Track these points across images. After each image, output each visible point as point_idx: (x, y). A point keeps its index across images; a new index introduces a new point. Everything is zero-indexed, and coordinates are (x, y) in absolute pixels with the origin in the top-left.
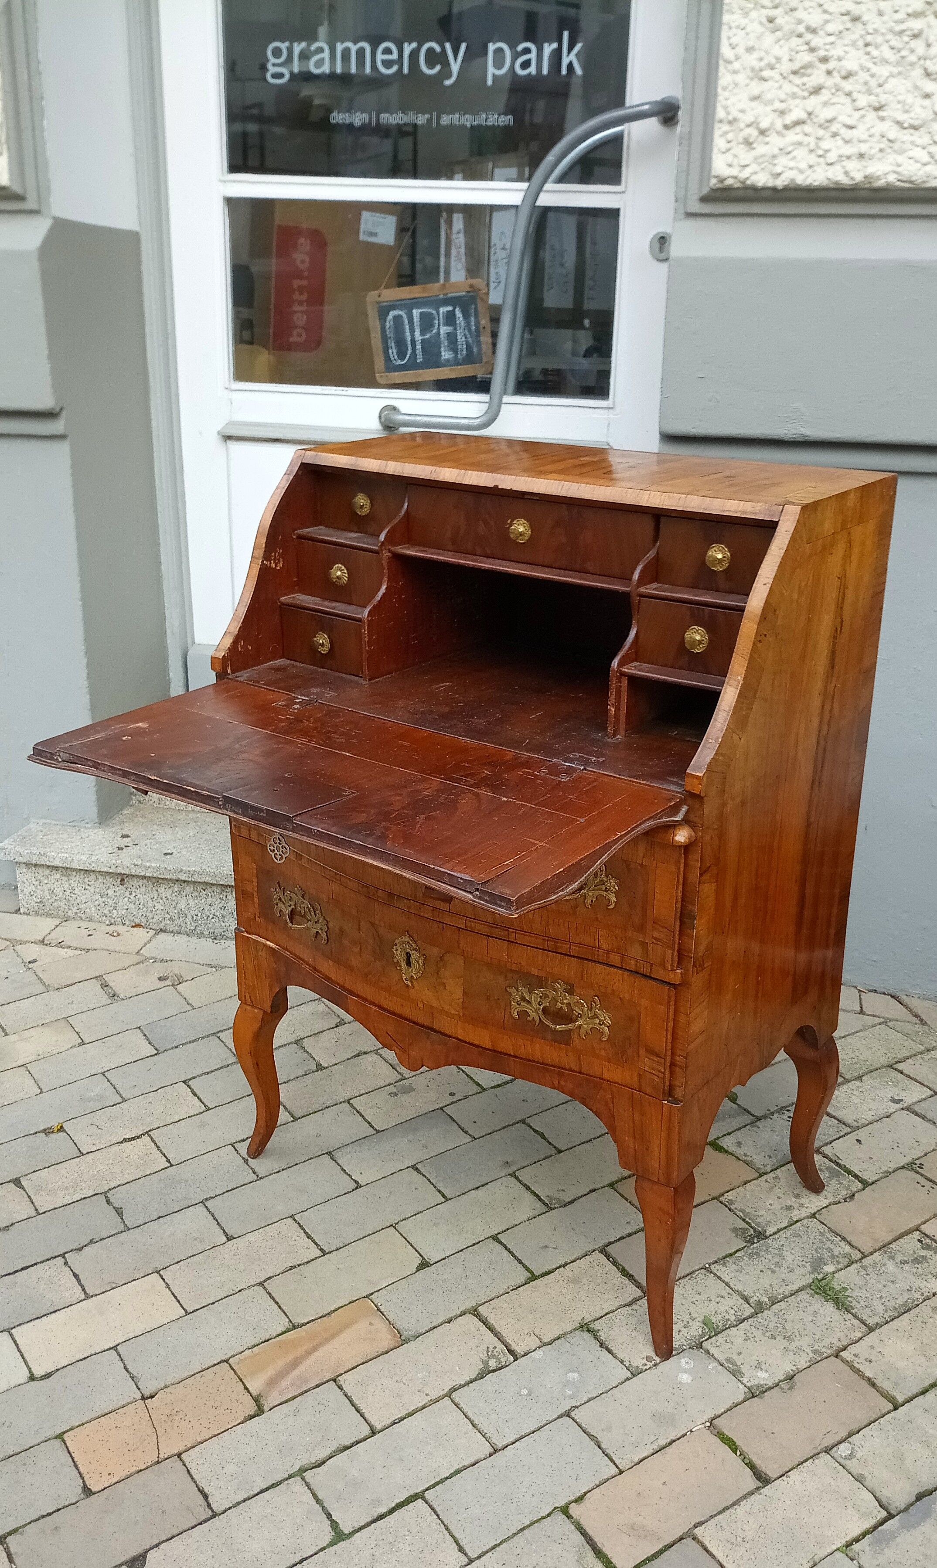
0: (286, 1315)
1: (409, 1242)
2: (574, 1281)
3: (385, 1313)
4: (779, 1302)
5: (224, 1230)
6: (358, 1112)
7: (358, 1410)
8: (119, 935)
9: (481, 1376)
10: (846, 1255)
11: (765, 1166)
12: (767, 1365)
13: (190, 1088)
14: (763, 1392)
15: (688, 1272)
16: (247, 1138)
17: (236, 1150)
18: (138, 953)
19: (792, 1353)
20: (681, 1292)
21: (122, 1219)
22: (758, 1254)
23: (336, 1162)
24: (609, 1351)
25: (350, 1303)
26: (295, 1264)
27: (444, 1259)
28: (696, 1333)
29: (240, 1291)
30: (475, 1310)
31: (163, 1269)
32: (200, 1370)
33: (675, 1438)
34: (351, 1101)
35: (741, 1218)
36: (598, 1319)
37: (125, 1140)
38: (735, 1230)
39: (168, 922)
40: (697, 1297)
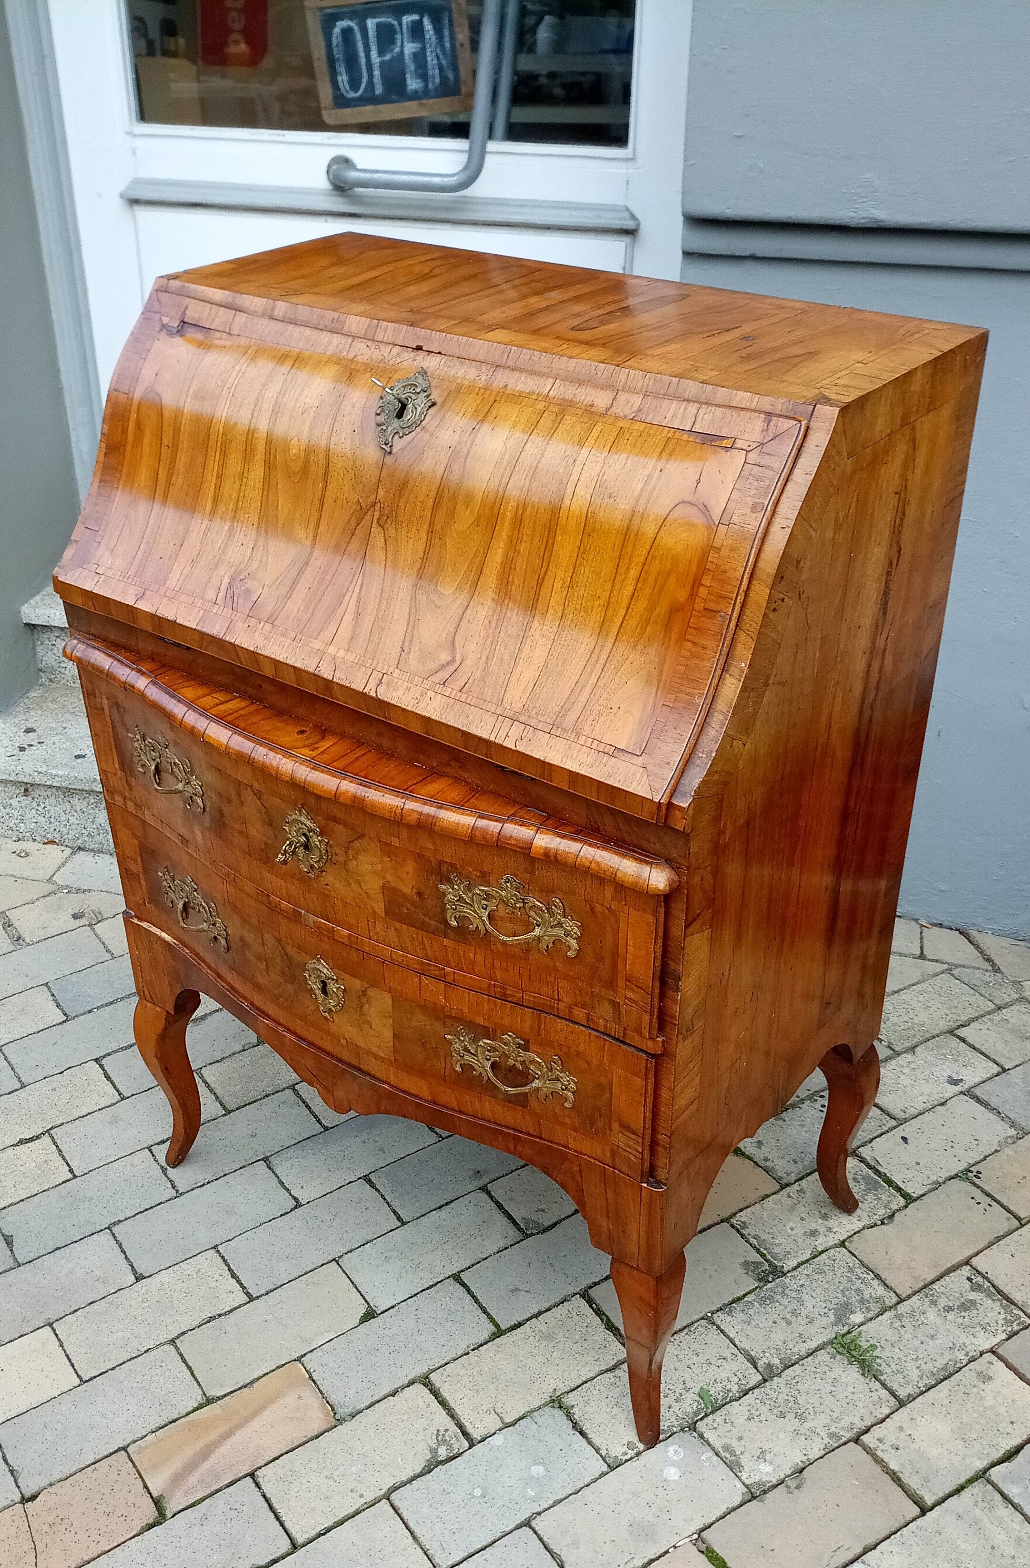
0: (200, 1385)
1: (353, 1283)
2: (549, 1337)
3: (318, 1383)
4: (793, 1365)
5: (132, 1266)
6: (304, 1102)
7: (278, 1518)
8: (27, 855)
9: (428, 1470)
10: (878, 1300)
11: (788, 1174)
12: (772, 1453)
13: (103, 1070)
14: (765, 1492)
15: (685, 1324)
16: (167, 1140)
17: (153, 1155)
18: (50, 880)
19: (803, 1438)
20: (675, 1351)
21: (11, 1250)
22: (771, 1298)
23: (273, 1172)
24: (582, 1433)
25: (278, 1368)
26: (214, 1314)
27: (393, 1307)
28: (689, 1410)
29: (146, 1351)
30: (427, 1377)
31: (57, 1320)
32: (93, 1461)
33: (654, 1557)
34: (297, 1087)
35: (754, 1247)
36: (573, 1390)
37: (22, 1142)
38: (746, 1264)
39: (86, 839)
40: (695, 1359)
